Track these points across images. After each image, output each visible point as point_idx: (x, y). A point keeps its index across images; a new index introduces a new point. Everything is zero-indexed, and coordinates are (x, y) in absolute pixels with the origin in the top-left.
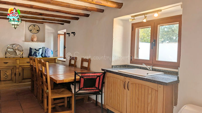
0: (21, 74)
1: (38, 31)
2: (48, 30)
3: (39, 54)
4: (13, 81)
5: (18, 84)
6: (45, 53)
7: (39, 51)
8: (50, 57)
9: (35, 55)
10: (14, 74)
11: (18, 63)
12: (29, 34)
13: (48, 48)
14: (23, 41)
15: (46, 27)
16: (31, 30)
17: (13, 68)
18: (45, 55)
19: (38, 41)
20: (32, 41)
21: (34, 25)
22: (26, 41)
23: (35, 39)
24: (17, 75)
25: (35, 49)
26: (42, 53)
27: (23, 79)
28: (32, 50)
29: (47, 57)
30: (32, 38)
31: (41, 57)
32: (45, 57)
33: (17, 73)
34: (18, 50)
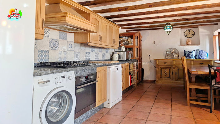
0: (177, 73)
1: (193, 35)
2: (202, 32)
3: (192, 56)
4: (171, 78)
5: (174, 82)
6: (199, 55)
7: (191, 53)
8: (205, 59)
9: (188, 57)
10: (172, 73)
11: (175, 63)
12: (185, 39)
13: (201, 51)
14: (179, 45)
15: (200, 30)
16: (186, 35)
17: (171, 68)
18: (199, 57)
19: (192, 44)
20: (187, 44)
21: (189, 31)
22: (181, 45)
23: (190, 43)
24: (174, 74)
25: (188, 51)
26: (196, 55)
27: (179, 78)
28: (186, 53)
29: (201, 59)
30: (187, 42)
31: (195, 59)
32: (199, 58)
33: (174, 72)
34: (175, 53)
